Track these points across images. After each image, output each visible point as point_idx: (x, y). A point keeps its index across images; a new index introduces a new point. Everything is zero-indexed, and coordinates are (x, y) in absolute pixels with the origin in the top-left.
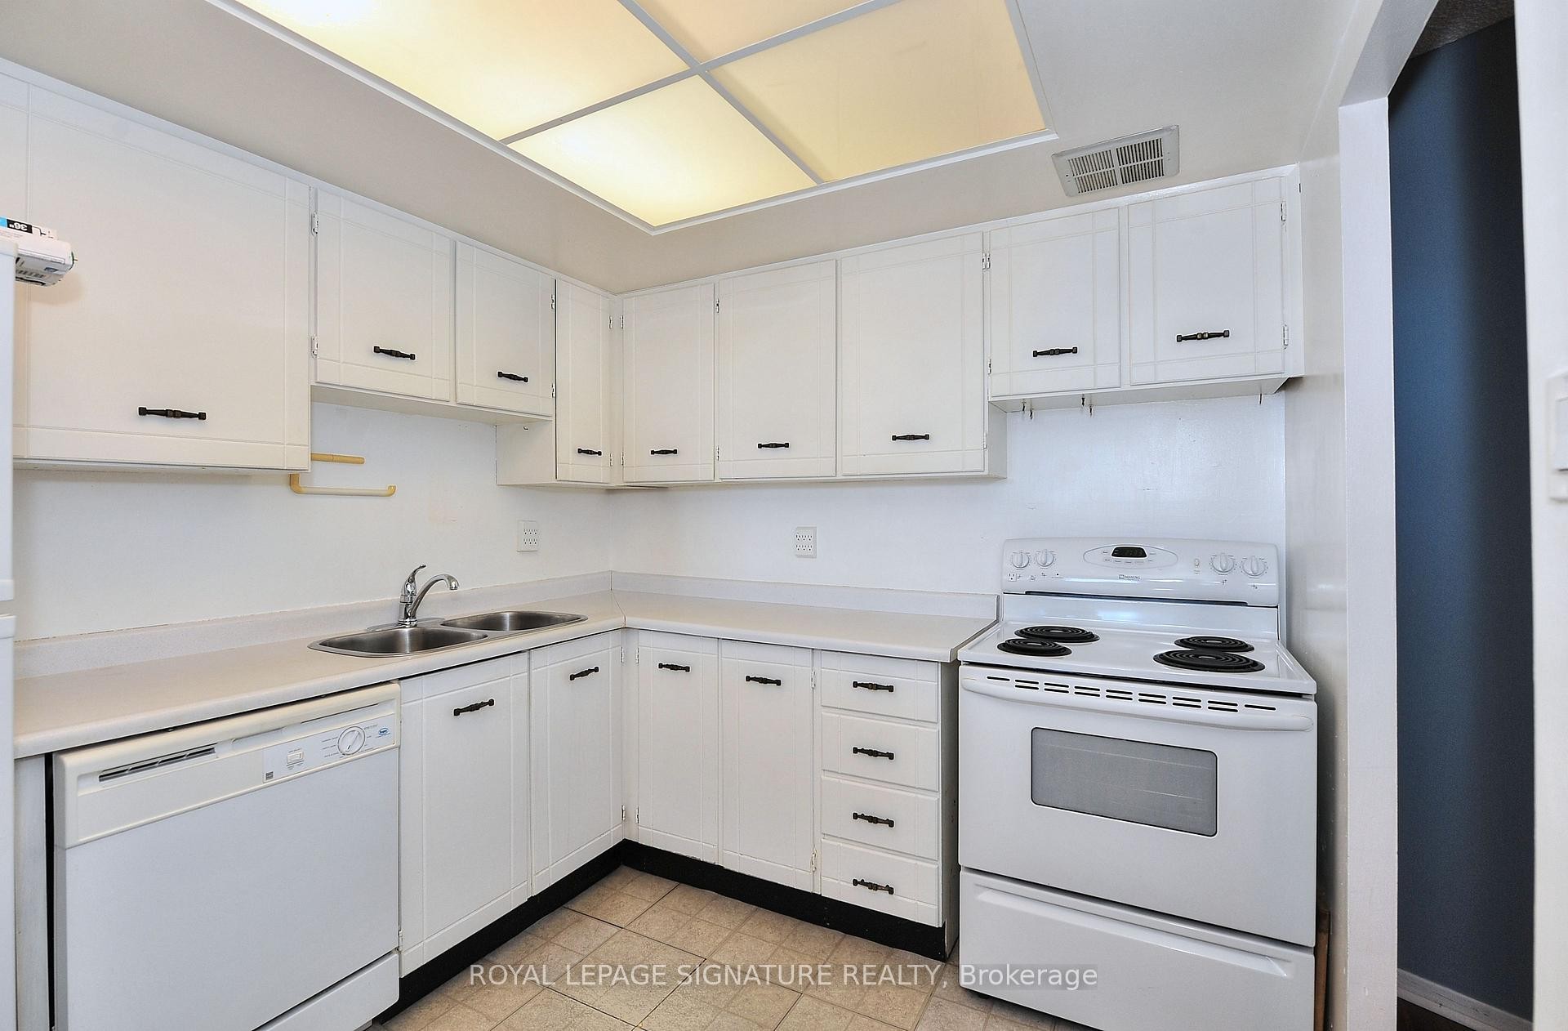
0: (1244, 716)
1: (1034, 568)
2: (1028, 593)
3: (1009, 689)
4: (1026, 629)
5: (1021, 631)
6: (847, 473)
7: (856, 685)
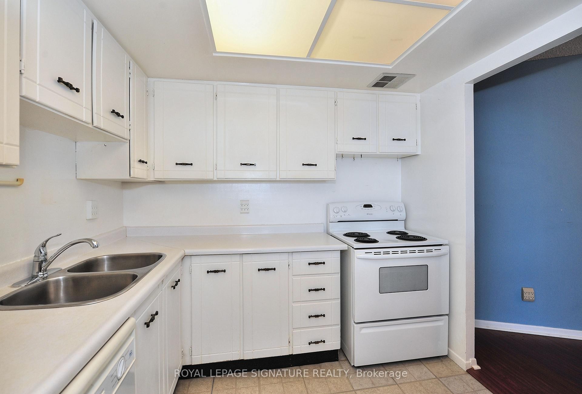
0: (435, 253)
1: (341, 213)
2: (338, 222)
3: (372, 256)
4: (347, 233)
5: (345, 234)
6: (281, 178)
7: (309, 264)
